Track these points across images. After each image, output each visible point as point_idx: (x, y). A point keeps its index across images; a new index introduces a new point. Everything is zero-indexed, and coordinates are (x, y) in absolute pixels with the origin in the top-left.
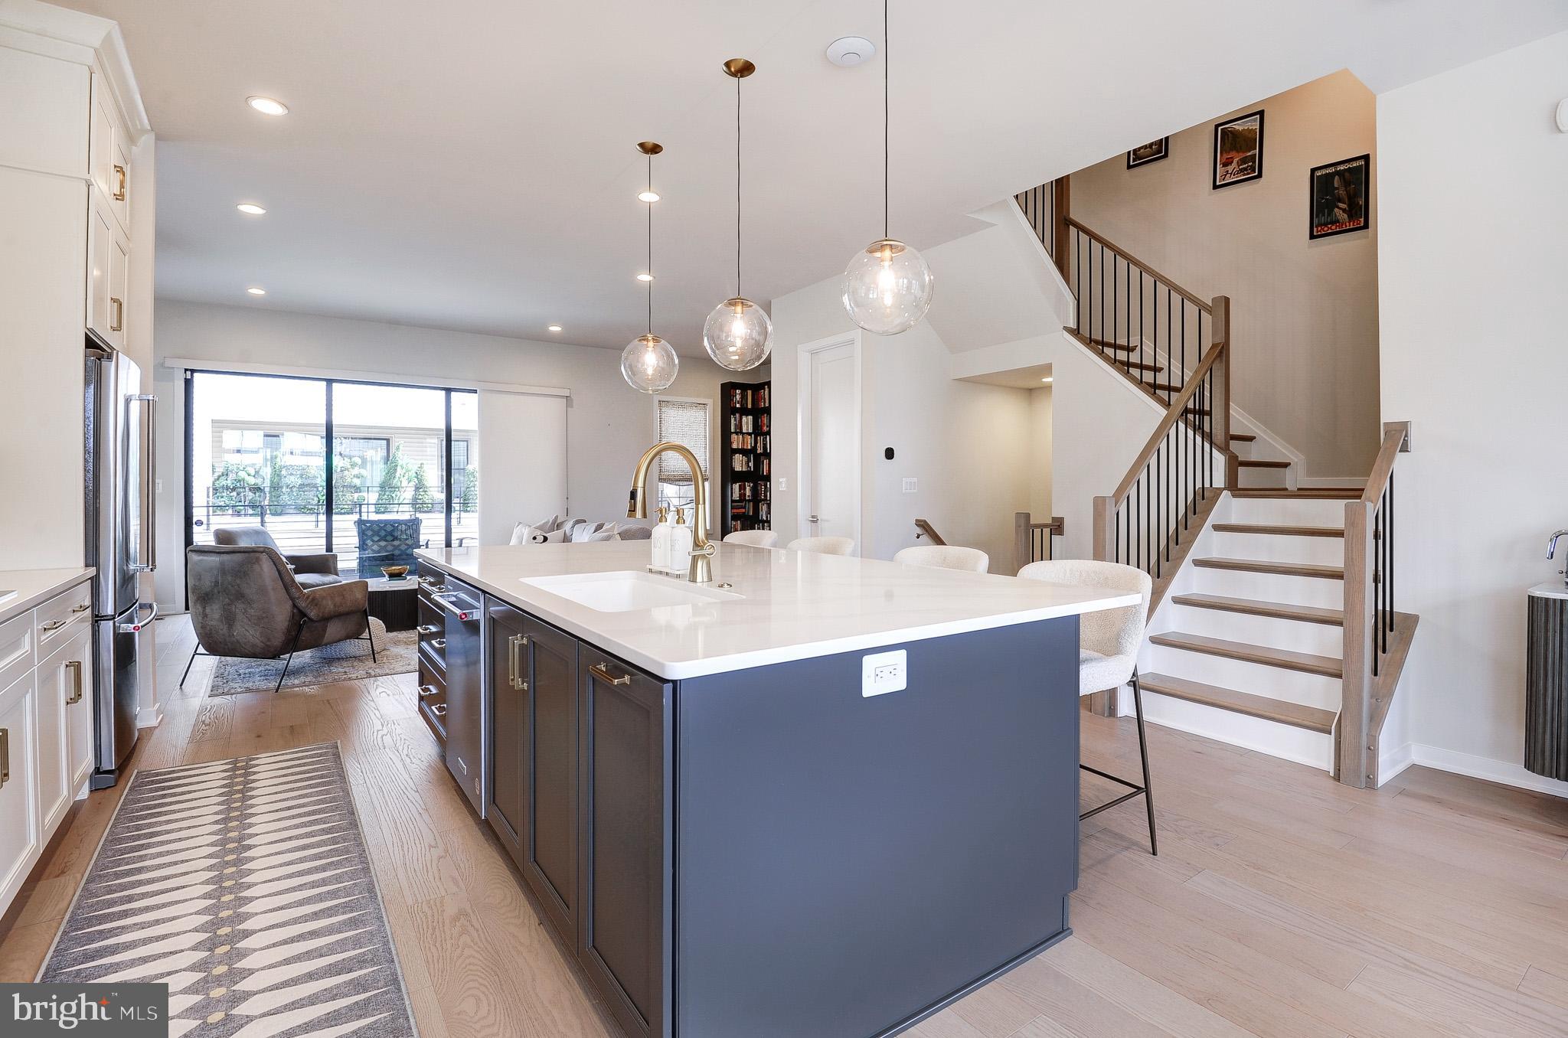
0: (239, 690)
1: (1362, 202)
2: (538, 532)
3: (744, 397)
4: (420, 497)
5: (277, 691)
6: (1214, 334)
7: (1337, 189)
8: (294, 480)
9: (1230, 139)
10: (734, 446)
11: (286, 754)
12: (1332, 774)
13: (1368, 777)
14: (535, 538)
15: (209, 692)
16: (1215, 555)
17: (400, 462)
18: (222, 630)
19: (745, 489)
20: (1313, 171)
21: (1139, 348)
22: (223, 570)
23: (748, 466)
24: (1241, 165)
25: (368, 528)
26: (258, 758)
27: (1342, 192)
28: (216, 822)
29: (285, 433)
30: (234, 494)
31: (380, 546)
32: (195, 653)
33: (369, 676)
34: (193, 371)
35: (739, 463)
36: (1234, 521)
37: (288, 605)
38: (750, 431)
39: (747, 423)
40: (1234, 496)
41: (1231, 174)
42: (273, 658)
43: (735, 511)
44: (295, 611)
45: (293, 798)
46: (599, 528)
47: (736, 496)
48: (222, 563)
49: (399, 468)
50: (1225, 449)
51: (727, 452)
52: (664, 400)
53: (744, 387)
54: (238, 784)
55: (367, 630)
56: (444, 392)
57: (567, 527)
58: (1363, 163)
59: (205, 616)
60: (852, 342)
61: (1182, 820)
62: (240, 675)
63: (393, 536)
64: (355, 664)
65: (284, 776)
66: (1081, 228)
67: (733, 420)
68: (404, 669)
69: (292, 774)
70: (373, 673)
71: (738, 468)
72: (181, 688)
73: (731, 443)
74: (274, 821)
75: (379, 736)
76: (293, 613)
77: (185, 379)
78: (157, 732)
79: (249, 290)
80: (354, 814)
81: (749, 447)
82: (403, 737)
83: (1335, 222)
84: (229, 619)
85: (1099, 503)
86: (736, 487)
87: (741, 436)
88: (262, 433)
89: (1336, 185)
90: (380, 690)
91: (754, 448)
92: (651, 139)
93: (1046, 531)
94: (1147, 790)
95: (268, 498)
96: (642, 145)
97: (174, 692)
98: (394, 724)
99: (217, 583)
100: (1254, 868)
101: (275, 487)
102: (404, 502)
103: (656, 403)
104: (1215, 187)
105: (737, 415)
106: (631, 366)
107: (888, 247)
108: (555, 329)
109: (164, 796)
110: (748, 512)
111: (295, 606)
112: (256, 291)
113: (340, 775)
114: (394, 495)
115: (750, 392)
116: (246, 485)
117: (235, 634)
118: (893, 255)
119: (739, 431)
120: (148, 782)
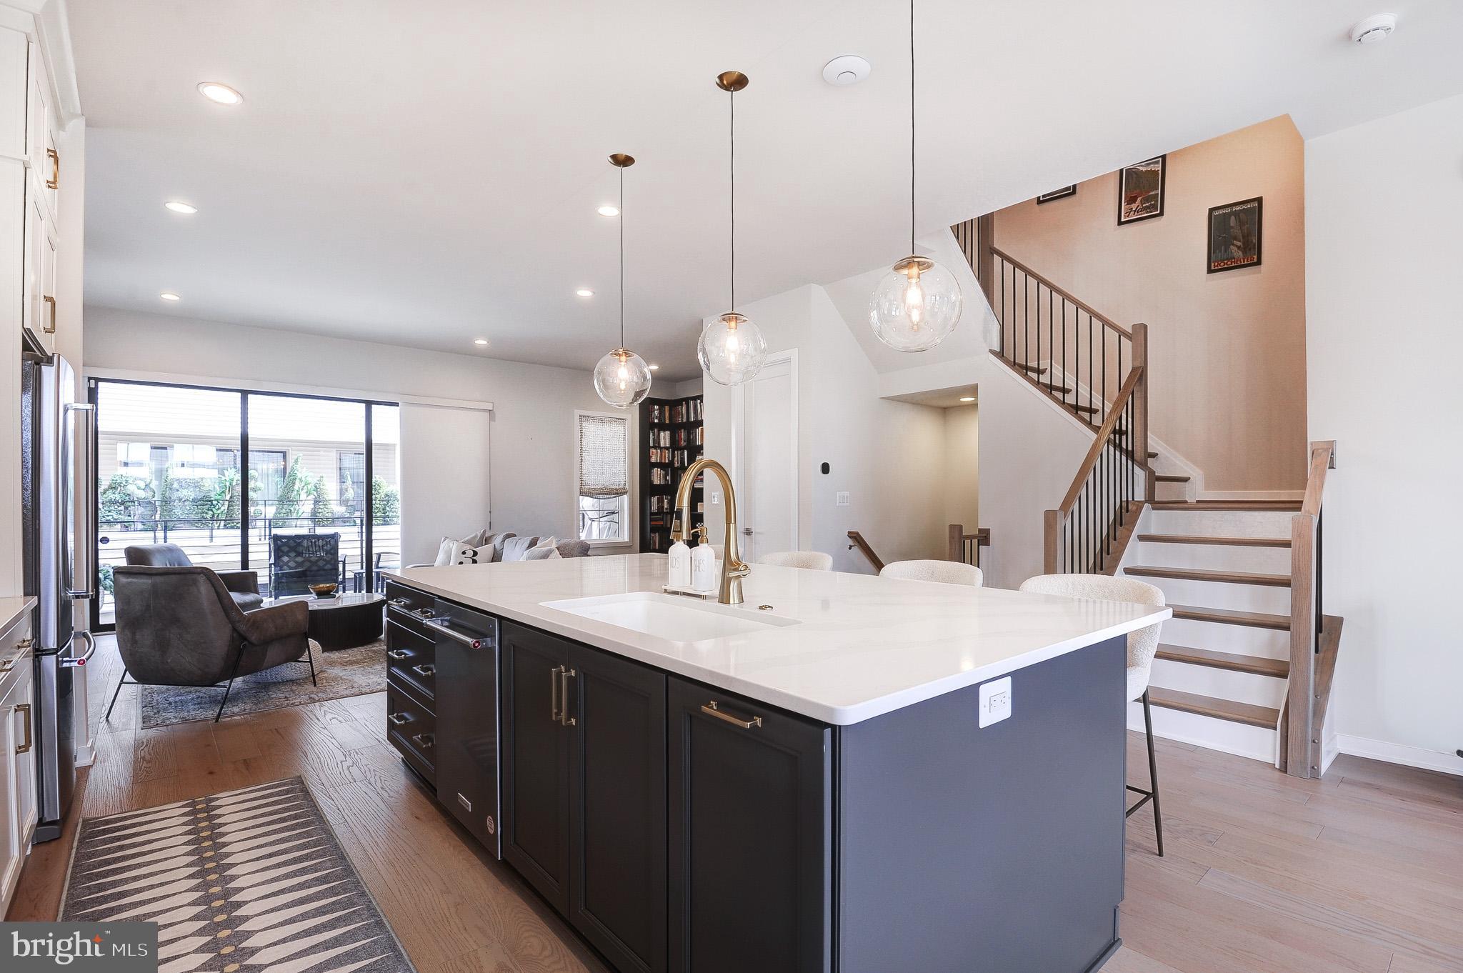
0: (175, 721)
1: (1255, 241)
2: (467, 547)
3: (661, 412)
4: (320, 510)
5: (217, 721)
6: (1134, 359)
7: (1232, 227)
8: (189, 494)
9: (1134, 179)
10: (653, 460)
11: (249, 792)
12: (1277, 766)
13: (1313, 767)
14: (464, 553)
15: (140, 725)
16: (1140, 563)
17: (299, 475)
18: (154, 657)
19: (663, 502)
20: (1211, 211)
21: (1048, 371)
22: (155, 592)
23: (666, 480)
24: (1145, 203)
25: (284, 544)
26: (218, 799)
27: (1237, 232)
28: (192, 876)
29: (175, 445)
30: (122, 508)
31: (296, 562)
32: (122, 682)
33: (313, 701)
34: (98, 380)
35: (657, 477)
36: (1153, 531)
37: (226, 632)
38: (668, 445)
39: (665, 438)
40: (1153, 509)
41: (1135, 211)
42: (212, 685)
43: (653, 523)
44: (235, 635)
45: (271, 844)
46: (533, 543)
47: (655, 508)
48: (154, 585)
49: (297, 482)
50: (1143, 465)
51: (646, 466)
52: (585, 414)
53: (661, 403)
54: (203, 829)
55: (307, 651)
56: (364, 405)
57: (497, 541)
58: (1257, 205)
59: (134, 642)
60: (788, 361)
61: (1169, 819)
62: (170, 704)
63: (296, 552)
64: (294, 688)
65: (253, 818)
66: (1004, 257)
67: (651, 434)
68: (347, 692)
69: (262, 815)
70: (317, 698)
71: (656, 482)
72: (107, 720)
73: (650, 457)
74: (258, 871)
75: (345, 768)
76: (233, 637)
77: (89, 388)
78: (93, 772)
79: (162, 296)
80: (345, 859)
81: (667, 461)
82: (372, 768)
83: (1231, 259)
84: (162, 645)
85: (1050, 517)
86: (655, 500)
87: (659, 451)
88: (148, 446)
89: (1232, 225)
90: (329, 716)
91: (672, 462)
92: (624, 151)
93: (975, 542)
94: (1153, 795)
95: (159, 512)
96: (614, 157)
97: (101, 725)
98: (358, 754)
99: (148, 606)
100: (1252, 863)
101: (166, 501)
102: (303, 516)
103: (577, 418)
104: (1120, 223)
105: (656, 430)
106: (603, 380)
107: (916, 264)
108: (481, 342)
109: (122, 848)
110: (666, 525)
111: (234, 629)
112: (170, 297)
113: (315, 814)
114: (292, 509)
115: (667, 408)
116: (135, 499)
117: (169, 661)
118: (921, 272)
119: (657, 446)
120: (99, 831)
